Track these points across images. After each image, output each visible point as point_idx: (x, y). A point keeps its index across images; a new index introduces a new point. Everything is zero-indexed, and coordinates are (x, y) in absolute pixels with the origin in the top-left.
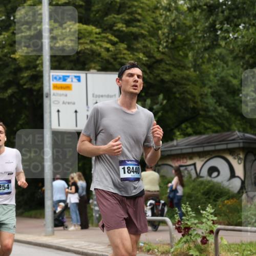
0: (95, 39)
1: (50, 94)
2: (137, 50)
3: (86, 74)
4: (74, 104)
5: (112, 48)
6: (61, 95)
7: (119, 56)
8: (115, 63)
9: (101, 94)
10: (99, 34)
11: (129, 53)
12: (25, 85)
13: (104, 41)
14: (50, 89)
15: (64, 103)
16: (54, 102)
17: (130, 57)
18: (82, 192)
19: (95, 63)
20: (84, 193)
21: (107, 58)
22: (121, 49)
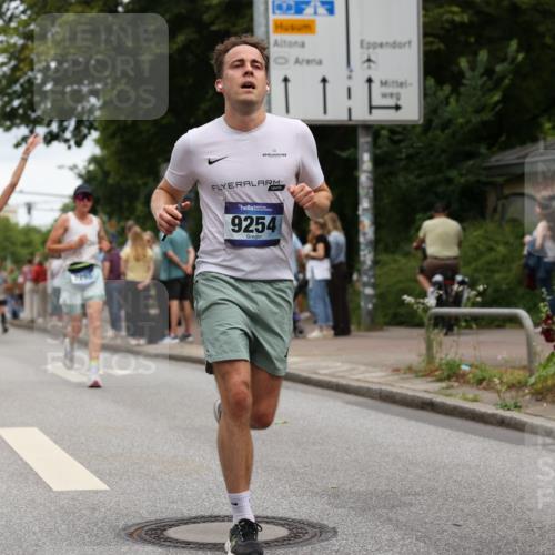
4: (320, 63)
6: (291, 44)
9: (379, 41)
12: (212, 23)
14: (267, 32)
15: (297, 61)
18: (338, 255)
20: (342, 258)
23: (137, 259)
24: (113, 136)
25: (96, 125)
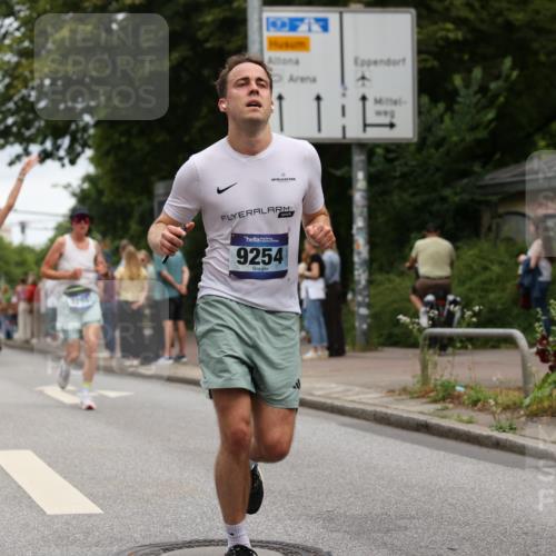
3: (341, 13)
4: (314, 80)
6: (286, 62)
9: (373, 58)
12: (207, 40)
15: (291, 79)
18: (332, 275)
20: (337, 277)
24: (107, 153)
25: (90, 142)
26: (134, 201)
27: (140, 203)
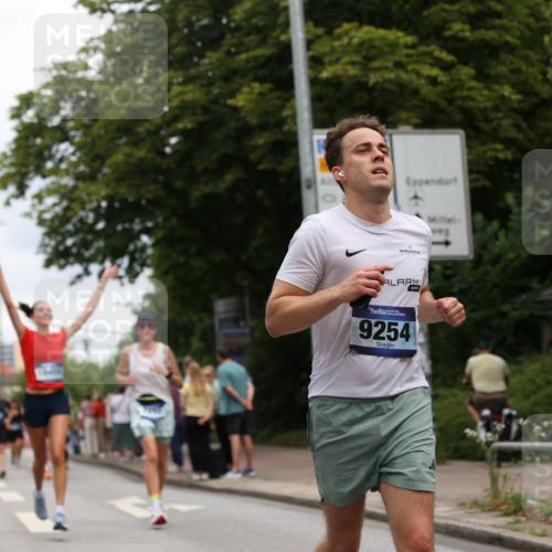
0: (405, 60)
1: (315, 182)
2: (498, 80)
3: (391, 135)
5: (443, 77)
7: (458, 93)
8: (451, 109)
9: (425, 178)
10: (413, 46)
11: (481, 85)
12: (259, 163)
13: (425, 63)
14: (314, 171)
16: (323, 198)
17: (483, 96)
19: (407, 110)
21: (433, 98)
22: (463, 77)
23: (197, 394)
24: (166, 273)
25: (149, 262)
26: (195, 318)
27: (200, 320)
